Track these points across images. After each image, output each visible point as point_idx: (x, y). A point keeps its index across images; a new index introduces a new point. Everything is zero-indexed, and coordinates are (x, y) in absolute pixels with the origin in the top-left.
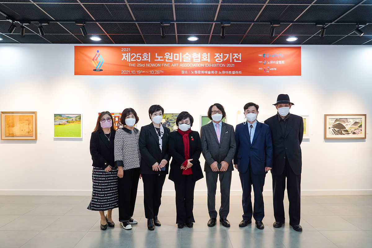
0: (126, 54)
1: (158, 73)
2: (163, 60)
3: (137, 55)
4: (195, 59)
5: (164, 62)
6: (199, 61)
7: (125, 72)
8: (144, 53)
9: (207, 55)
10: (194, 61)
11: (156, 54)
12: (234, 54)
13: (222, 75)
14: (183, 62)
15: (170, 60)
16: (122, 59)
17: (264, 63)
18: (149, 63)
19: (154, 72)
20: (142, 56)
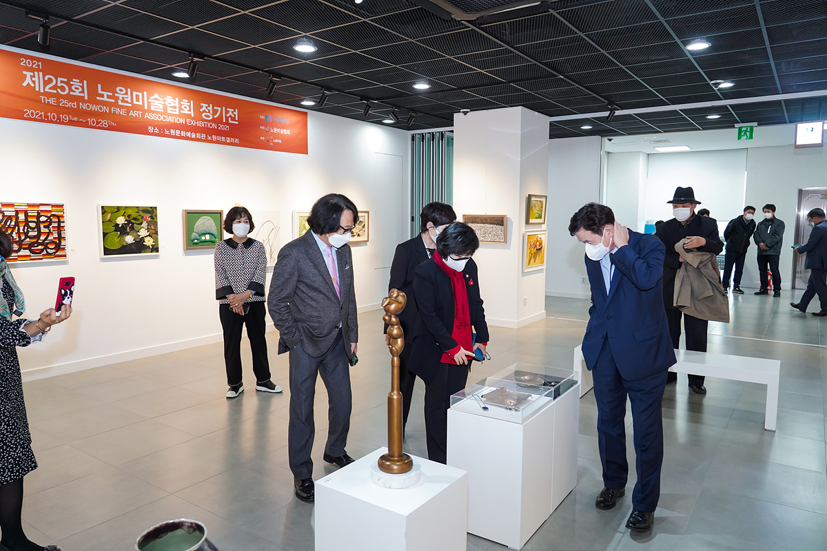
0: (32, 74)
1: (105, 125)
2: (113, 101)
3: (59, 82)
4: (171, 107)
5: (116, 105)
6: (177, 113)
7: (32, 114)
8: (74, 80)
10: (169, 112)
11: (99, 85)
12: (228, 109)
13: (211, 142)
14: (149, 111)
15: (127, 102)
16: (25, 84)
17: (267, 130)
18: (86, 102)
19: (98, 123)
20: (70, 86)
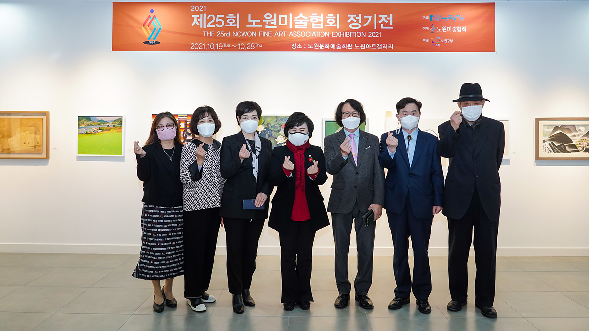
0: (198, 16)
1: (253, 47)
2: (261, 26)
3: (218, 18)
4: (315, 23)
5: (263, 29)
6: (322, 27)
7: (197, 46)
8: (229, 15)
9: (335, 17)
10: (313, 27)
11: (250, 15)
12: (380, 16)
13: (360, 50)
14: (294, 29)
15: (273, 25)
16: (193, 25)
17: (431, 30)
18: (238, 30)
19: (246, 46)
20: (225, 19)
